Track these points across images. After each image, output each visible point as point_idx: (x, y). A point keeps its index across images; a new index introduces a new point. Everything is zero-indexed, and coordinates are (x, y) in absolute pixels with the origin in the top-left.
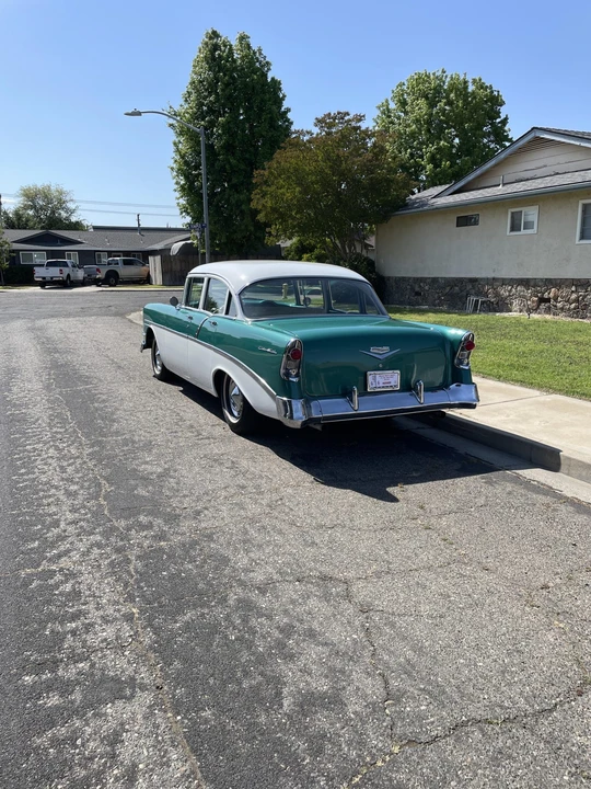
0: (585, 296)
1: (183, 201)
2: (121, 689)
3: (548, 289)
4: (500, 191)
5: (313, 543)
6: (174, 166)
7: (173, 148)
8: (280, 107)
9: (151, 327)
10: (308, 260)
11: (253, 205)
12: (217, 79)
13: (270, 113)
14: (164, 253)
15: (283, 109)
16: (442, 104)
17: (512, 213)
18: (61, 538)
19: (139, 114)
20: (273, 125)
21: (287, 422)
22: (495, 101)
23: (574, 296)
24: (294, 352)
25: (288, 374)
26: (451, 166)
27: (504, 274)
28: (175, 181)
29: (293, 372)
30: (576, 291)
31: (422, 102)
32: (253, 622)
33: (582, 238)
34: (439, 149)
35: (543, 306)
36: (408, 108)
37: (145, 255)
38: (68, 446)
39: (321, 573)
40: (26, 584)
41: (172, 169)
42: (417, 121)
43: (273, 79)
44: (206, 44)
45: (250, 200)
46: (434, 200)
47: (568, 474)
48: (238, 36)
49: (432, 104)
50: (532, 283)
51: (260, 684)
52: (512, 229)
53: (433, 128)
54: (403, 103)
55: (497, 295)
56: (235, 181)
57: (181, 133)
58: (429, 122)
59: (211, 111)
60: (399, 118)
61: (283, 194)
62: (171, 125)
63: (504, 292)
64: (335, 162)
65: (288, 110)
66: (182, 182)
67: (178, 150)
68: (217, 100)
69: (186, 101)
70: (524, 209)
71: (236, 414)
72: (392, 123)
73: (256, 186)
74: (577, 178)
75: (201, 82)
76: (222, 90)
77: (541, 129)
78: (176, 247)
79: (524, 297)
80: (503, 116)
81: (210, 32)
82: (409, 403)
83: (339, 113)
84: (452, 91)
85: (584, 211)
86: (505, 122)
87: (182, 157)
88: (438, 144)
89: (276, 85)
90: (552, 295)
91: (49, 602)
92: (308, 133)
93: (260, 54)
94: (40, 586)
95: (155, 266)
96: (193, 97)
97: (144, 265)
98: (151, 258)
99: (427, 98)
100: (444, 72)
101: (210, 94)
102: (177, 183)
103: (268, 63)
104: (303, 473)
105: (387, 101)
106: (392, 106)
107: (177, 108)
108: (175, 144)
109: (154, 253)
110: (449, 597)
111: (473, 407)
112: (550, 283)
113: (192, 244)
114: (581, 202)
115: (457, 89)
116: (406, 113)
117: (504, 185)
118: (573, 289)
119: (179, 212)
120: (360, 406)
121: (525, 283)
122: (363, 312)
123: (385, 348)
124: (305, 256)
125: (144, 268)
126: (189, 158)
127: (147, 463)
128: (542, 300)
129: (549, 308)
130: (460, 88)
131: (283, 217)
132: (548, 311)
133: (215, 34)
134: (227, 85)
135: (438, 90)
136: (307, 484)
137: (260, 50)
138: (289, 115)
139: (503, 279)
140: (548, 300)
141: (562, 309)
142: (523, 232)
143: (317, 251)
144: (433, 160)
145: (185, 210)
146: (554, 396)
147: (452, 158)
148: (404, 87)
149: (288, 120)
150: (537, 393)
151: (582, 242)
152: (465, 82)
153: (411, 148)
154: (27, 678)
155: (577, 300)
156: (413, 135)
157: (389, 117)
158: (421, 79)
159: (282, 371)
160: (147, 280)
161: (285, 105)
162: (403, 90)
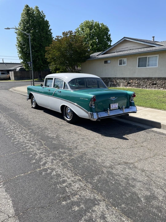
0: (140, 82)
1: (20, 55)
2: (94, 202)
3: (130, 80)
4: (116, 54)
5: (115, 153)
6: (17, 44)
7: (16, 39)
8: (48, 29)
9: (31, 93)
10: (58, 73)
11: (46, 57)
12: (30, 20)
13: (46, 30)
14: (14, 70)
15: (49, 29)
16: (93, 30)
17: (120, 60)
18: (41, 159)
19: (9, 29)
20: (47, 34)
21: (92, 119)
22: (107, 29)
23: (137, 82)
24: (94, 99)
25: (91, 106)
26: (96, 47)
27: (118, 76)
28: (17, 49)
29: (93, 105)
30: (137, 81)
31: (88, 29)
32: (116, 178)
33: (138, 67)
34: (93, 42)
35: (129, 85)
36: (84, 30)
37: (8, 71)
38: (21, 130)
39: (123, 161)
40: (41, 173)
41: (16, 45)
42: (87, 34)
43: (46, 20)
44: (26, 9)
45: (45, 55)
46: (97, 57)
47: (163, 129)
48: (35, 7)
49: (91, 30)
50: (126, 79)
51: (131, 195)
52: (120, 64)
53: (91, 36)
54: (83, 29)
55: (116, 82)
56: (36, 49)
57: (19, 35)
58: (90, 34)
59: (28, 29)
60: (82, 33)
61: (55, 54)
62: (16, 32)
63: (118, 81)
64: (70, 45)
65: (51, 29)
66: (20, 50)
67: (18, 40)
68: (30, 25)
69: (20, 25)
70: (123, 59)
71: (69, 118)
72: (80, 34)
73: (46, 51)
74: (137, 51)
75: (24, 20)
76: (31, 23)
77: (126, 38)
78: (18, 69)
79: (124, 82)
80: (109, 34)
81: (26, 5)
82: (121, 112)
83: (69, 31)
84: (95, 26)
85: (139, 60)
86: (110, 35)
87: (19, 42)
88: (93, 41)
89: (47, 22)
90: (131, 82)
91: (52, 178)
92: (60, 37)
93: (42, 13)
94: (45, 174)
95: (12, 74)
96: (22, 24)
97: (8, 74)
98: (10, 72)
99: (89, 28)
100: (93, 21)
101: (27, 24)
102: (18, 50)
103: (44, 15)
104: (97, 134)
105: (78, 28)
106: (80, 30)
107: (17, 28)
108: (17, 38)
109: (11, 70)
110: (161, 165)
111: (136, 112)
112: (130, 79)
113: (23, 68)
114: (138, 57)
115: (97, 26)
116: (83, 32)
117: (117, 52)
118: (137, 80)
119: (19, 58)
120: (110, 114)
121: (124, 79)
122: (99, 87)
123: (114, 97)
124: (57, 71)
125: (8, 75)
126: (22, 42)
127: (49, 134)
128: (128, 83)
129: (130, 85)
130: (98, 26)
131: (55, 60)
132: (130, 86)
133: (27, 6)
134: (33, 21)
135: (92, 26)
136: (101, 137)
137: (42, 11)
138: (51, 31)
139: (118, 78)
140: (130, 83)
141: (134, 85)
142: (123, 65)
143: (61, 70)
144: (91, 45)
145: (21, 58)
146: (148, 108)
147: (97, 45)
148: (83, 25)
149: (51, 32)
150: (143, 108)
151: (138, 68)
152: (99, 24)
153: (86, 41)
154: (63, 203)
155: (138, 83)
156: (86, 38)
157: (79, 33)
158: (87, 22)
159: (90, 105)
160: (9, 79)
161: (50, 28)
162: (82, 25)
